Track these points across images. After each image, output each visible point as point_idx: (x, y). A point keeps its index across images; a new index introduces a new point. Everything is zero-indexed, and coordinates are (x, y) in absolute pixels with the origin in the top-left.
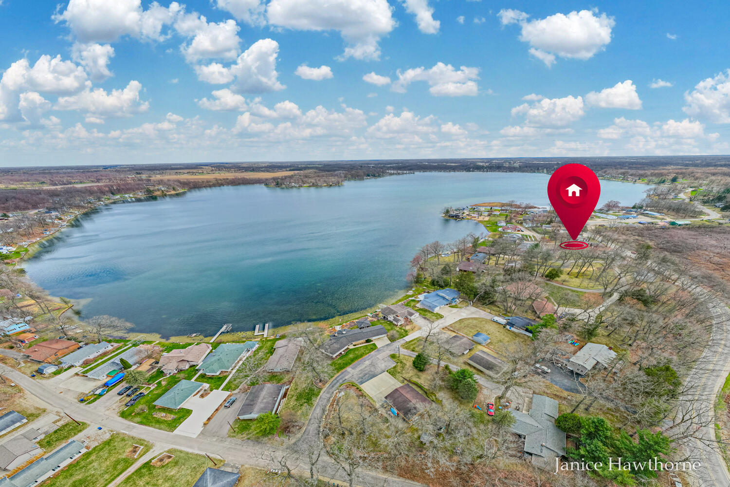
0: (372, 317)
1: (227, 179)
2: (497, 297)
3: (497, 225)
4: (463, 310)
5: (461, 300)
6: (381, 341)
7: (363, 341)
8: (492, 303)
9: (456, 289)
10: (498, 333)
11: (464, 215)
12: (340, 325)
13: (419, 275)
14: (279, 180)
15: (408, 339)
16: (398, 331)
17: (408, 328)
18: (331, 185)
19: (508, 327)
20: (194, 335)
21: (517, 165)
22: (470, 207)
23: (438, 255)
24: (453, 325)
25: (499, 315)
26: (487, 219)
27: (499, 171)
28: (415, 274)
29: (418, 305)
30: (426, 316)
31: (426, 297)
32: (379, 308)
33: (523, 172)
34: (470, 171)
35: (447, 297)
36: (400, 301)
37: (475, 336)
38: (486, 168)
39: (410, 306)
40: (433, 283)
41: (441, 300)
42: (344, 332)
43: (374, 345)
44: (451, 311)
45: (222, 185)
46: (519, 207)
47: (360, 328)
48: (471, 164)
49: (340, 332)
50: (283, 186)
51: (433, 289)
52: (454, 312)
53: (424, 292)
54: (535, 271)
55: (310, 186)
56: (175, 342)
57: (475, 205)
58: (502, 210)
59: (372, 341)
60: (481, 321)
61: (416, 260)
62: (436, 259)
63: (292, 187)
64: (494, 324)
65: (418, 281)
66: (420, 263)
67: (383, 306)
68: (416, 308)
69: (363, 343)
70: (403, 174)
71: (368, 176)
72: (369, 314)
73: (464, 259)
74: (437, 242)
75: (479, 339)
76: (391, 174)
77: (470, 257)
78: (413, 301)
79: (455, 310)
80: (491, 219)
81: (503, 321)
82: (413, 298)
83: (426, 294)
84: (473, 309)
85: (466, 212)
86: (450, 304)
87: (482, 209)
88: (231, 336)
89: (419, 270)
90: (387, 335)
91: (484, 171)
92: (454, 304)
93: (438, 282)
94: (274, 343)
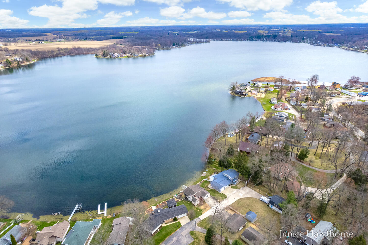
0: (177, 198)
1: (67, 49)
2: (264, 178)
3: (271, 103)
4: (241, 191)
5: (240, 180)
6: (184, 219)
7: (171, 219)
8: (260, 184)
9: (236, 170)
10: (263, 212)
11: (247, 91)
12: (156, 205)
13: (210, 155)
14: (105, 50)
15: (202, 217)
16: (195, 210)
17: (202, 207)
18: (145, 56)
19: (270, 205)
20: (56, 213)
21: (289, 34)
22: (251, 83)
23: (225, 136)
24: (233, 205)
25: (265, 194)
26: (263, 95)
27: (275, 41)
28: (208, 155)
29: (210, 186)
30: (215, 197)
31: (215, 178)
32: (182, 190)
33: (294, 42)
34: (253, 40)
35: (230, 178)
36: (197, 182)
37: (247, 214)
38: (265, 37)
39: (204, 187)
40: (221, 164)
41: (226, 180)
42: (159, 211)
43: (179, 223)
44: (232, 191)
45: (62, 55)
46: (288, 82)
47: (170, 208)
48: (253, 32)
49: (156, 211)
50: (109, 56)
51: (220, 171)
52: (234, 192)
53: (214, 173)
54: (290, 151)
55: (129, 57)
56: (44, 221)
57: (255, 80)
58: (276, 86)
59: (177, 220)
60: (253, 201)
61: (209, 140)
62: (223, 140)
63: (115, 58)
64: (262, 203)
65: (210, 162)
66: (212, 143)
67: (184, 187)
68: (208, 189)
69: (171, 222)
70: (201, 42)
71: (174, 45)
72: (175, 195)
73: (244, 140)
74: (225, 122)
75: (250, 216)
76: (192, 43)
77: (248, 138)
78: (206, 182)
79: (235, 190)
80: (267, 96)
81: (267, 200)
82: (206, 180)
83: (215, 174)
84: (247, 189)
85: (248, 88)
86: (231, 184)
87: (260, 84)
88: (82, 215)
89: (211, 151)
90: (188, 215)
91: (263, 41)
92: (234, 185)
93: (223, 162)
94: (112, 221)
